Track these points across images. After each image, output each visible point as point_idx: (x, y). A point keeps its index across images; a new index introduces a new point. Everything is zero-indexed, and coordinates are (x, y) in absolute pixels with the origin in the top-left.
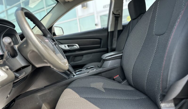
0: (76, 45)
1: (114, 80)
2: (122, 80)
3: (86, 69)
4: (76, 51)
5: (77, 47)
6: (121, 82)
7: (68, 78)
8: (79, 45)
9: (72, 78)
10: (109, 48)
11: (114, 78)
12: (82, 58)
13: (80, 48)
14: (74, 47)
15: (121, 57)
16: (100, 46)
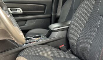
0: (19, 10)
1: (59, 49)
2: (66, 50)
3: (33, 38)
4: (19, 16)
5: (21, 12)
6: (66, 51)
7: (18, 46)
8: (23, 10)
9: (22, 46)
10: (53, 14)
11: (60, 47)
12: (25, 24)
13: (23, 12)
14: (17, 11)
15: (67, 29)
16: (44, 12)
